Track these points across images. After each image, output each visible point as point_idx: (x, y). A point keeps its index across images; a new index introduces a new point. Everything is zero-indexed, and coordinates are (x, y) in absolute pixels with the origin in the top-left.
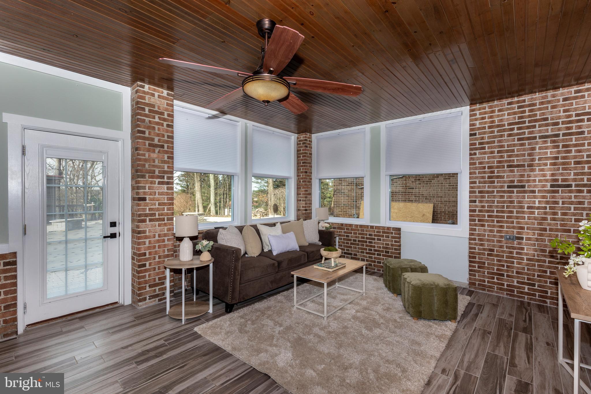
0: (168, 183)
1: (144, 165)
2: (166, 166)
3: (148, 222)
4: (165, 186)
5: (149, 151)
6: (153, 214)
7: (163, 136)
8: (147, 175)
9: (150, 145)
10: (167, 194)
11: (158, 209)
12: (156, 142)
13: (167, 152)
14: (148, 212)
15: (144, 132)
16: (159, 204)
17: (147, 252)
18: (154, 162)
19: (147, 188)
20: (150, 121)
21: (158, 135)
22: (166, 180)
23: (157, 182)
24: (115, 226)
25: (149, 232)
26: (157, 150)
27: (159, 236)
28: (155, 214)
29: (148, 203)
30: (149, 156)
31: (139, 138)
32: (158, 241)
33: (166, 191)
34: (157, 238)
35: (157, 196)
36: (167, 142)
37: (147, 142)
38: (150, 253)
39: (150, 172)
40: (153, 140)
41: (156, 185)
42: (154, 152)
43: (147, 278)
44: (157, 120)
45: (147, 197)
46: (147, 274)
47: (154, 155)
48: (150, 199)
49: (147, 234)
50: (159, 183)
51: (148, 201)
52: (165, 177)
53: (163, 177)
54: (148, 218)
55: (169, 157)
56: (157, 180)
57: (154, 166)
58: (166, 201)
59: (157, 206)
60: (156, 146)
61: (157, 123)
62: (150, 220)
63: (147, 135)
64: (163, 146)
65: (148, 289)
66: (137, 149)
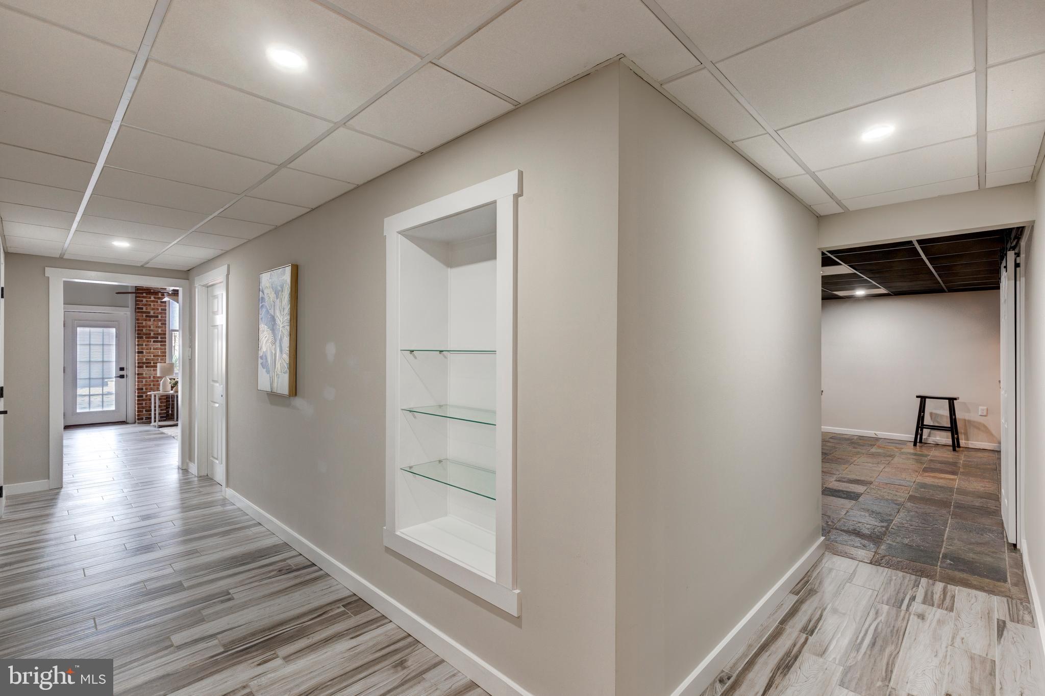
0: (161, 342)
1: (142, 330)
2: (160, 329)
3: (145, 368)
4: (159, 343)
5: (146, 320)
6: (148, 362)
7: (158, 309)
8: (144, 337)
9: (147, 316)
10: (161, 349)
11: (153, 360)
12: (152, 313)
13: (160, 320)
14: (144, 361)
15: (142, 309)
16: (154, 356)
17: (144, 388)
18: (150, 327)
19: (144, 345)
20: (147, 301)
21: (153, 309)
22: (159, 339)
23: (152, 341)
24: (124, 378)
25: (146, 375)
26: (152, 319)
27: (154, 377)
28: (150, 363)
29: (145, 355)
30: (146, 324)
31: (139, 312)
32: (153, 381)
33: (160, 347)
34: (152, 379)
35: (152, 350)
36: (161, 313)
37: (144, 315)
38: (146, 389)
39: (146, 334)
40: (149, 313)
41: (152, 343)
42: (150, 320)
43: (144, 405)
44: (152, 299)
45: (144, 351)
46: (144, 402)
47: (149, 323)
48: (147, 353)
49: (144, 375)
50: (154, 342)
51: (144, 354)
52: (159, 337)
53: (157, 337)
54: (144, 366)
55: (162, 324)
56: (152, 340)
57: (150, 330)
58: (160, 354)
59: (152, 357)
60: (152, 317)
61: (153, 301)
62: (147, 367)
63: (144, 310)
64: (157, 317)
65: (144, 412)
66: (138, 320)
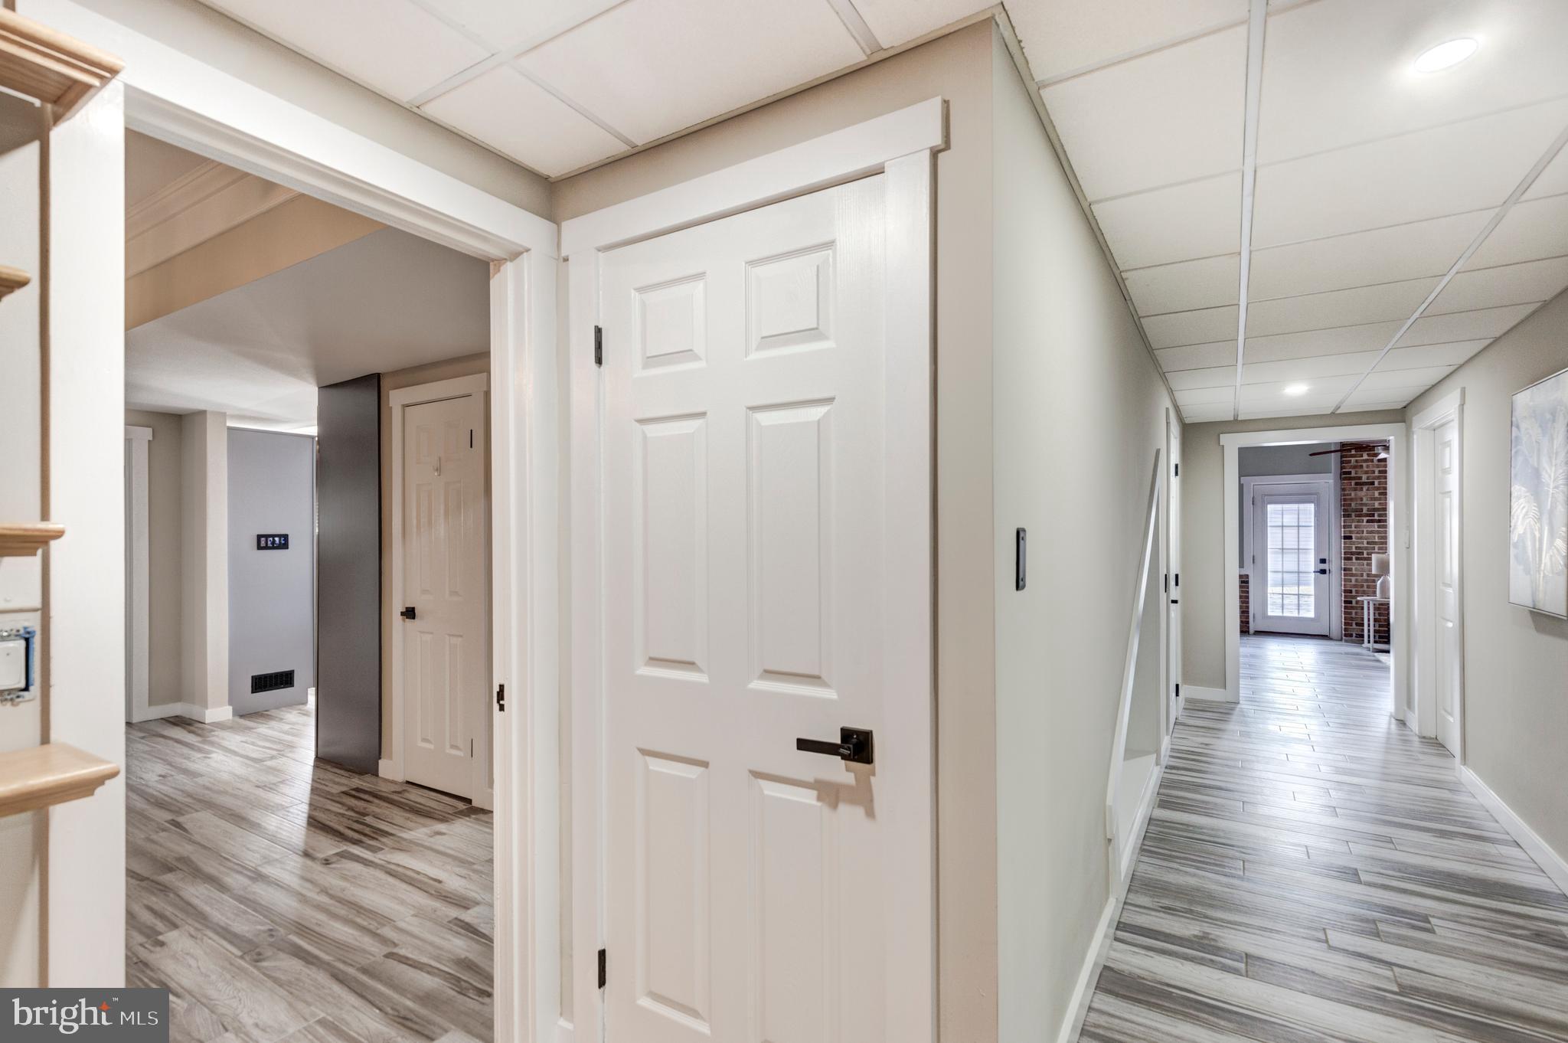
0: (1379, 521)
1: (1351, 504)
2: (1377, 503)
3: (1354, 561)
4: (1376, 524)
5: (1355, 490)
6: (1360, 552)
7: (1374, 472)
8: (1353, 514)
9: (1356, 484)
10: (1378, 532)
11: (1366, 549)
12: (1364, 479)
13: (1378, 489)
14: (1354, 550)
15: (1350, 473)
16: (1368, 543)
17: (1354, 590)
18: (1362, 499)
19: (1353, 526)
20: (1356, 461)
21: (1366, 472)
22: (1376, 518)
23: (1365, 521)
24: (1325, 573)
25: (1356, 570)
26: (1365, 488)
27: (1368, 575)
28: (1363, 553)
29: (1354, 542)
30: (1356, 495)
31: (1345, 479)
32: (1367, 581)
33: (1377, 529)
34: (1365, 577)
35: (1365, 534)
36: (1378, 478)
37: (1353, 482)
38: (1357, 592)
39: (1356, 510)
40: (1360, 478)
41: (1365, 523)
42: (1362, 489)
43: (1353, 615)
44: (1365, 457)
45: (1354, 536)
46: (1354, 611)
47: (1360, 494)
48: (1357, 538)
49: (1354, 572)
50: (1368, 521)
51: (1354, 540)
52: (1376, 515)
53: (1373, 515)
54: (1354, 557)
55: (1380, 494)
56: (1365, 519)
57: (1362, 505)
58: (1377, 540)
59: (1366, 545)
60: (1365, 483)
61: (1366, 461)
62: (1357, 559)
63: (1353, 475)
64: (1373, 483)
65: (1354, 626)
66: (1343, 490)
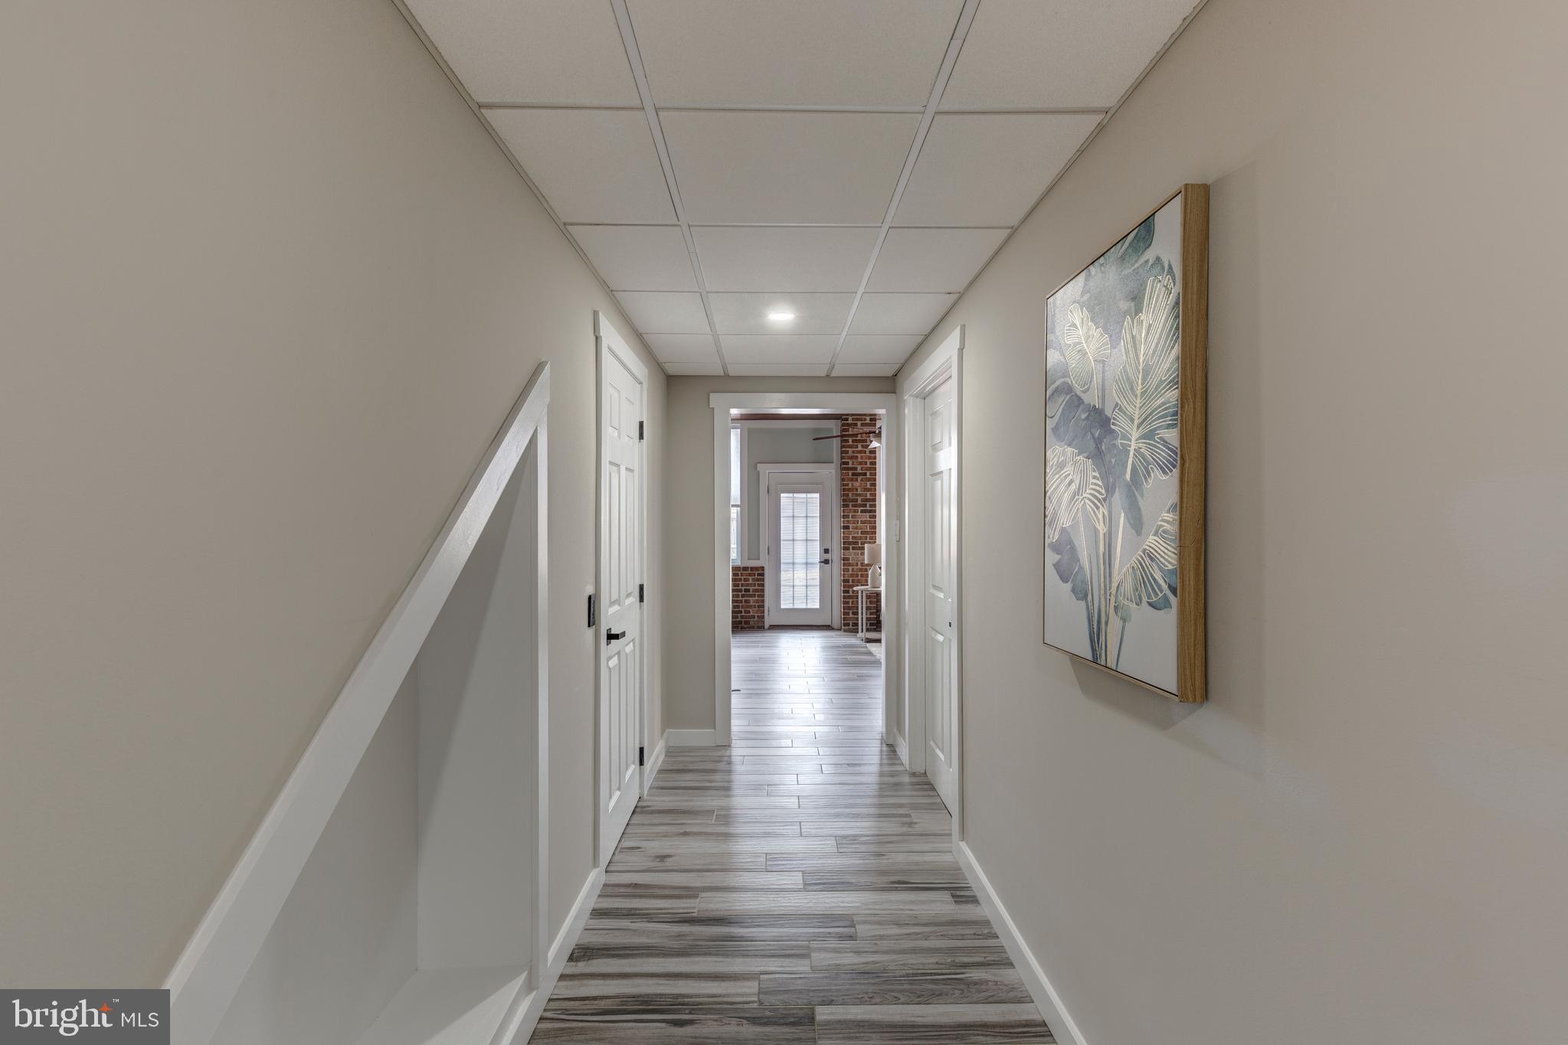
0: (870, 511)
1: (848, 495)
2: (868, 493)
3: (851, 550)
4: (868, 514)
5: (852, 480)
6: (856, 542)
7: (866, 463)
8: (850, 504)
9: (853, 474)
10: (870, 522)
11: (861, 538)
12: (859, 471)
13: (869, 480)
14: (851, 540)
15: (848, 463)
16: (862, 533)
17: (850, 579)
18: (857, 490)
19: (850, 516)
20: (853, 452)
21: (861, 463)
22: (868, 508)
23: (859, 511)
24: (828, 563)
25: (852, 560)
26: (860, 478)
27: (862, 565)
28: (858, 543)
29: (851, 532)
30: (852, 485)
31: (844, 469)
32: (861, 570)
33: (868, 519)
34: (859, 566)
35: (859, 525)
36: (870, 469)
37: (850, 472)
38: (853, 580)
39: (853, 501)
40: (856, 469)
41: (859, 514)
42: (857, 480)
43: (850, 605)
44: (860, 448)
45: (851, 525)
46: (851, 600)
47: (857, 484)
48: (853, 528)
49: (851, 562)
50: (862, 511)
51: (851, 530)
52: (868, 505)
53: (865, 506)
54: (851, 547)
55: (871, 485)
56: (860, 509)
57: (857, 495)
58: (868, 530)
59: (860, 535)
60: (860, 474)
62: (853, 549)
63: (850, 465)
64: (865, 474)
65: (851, 616)
66: (843, 480)
